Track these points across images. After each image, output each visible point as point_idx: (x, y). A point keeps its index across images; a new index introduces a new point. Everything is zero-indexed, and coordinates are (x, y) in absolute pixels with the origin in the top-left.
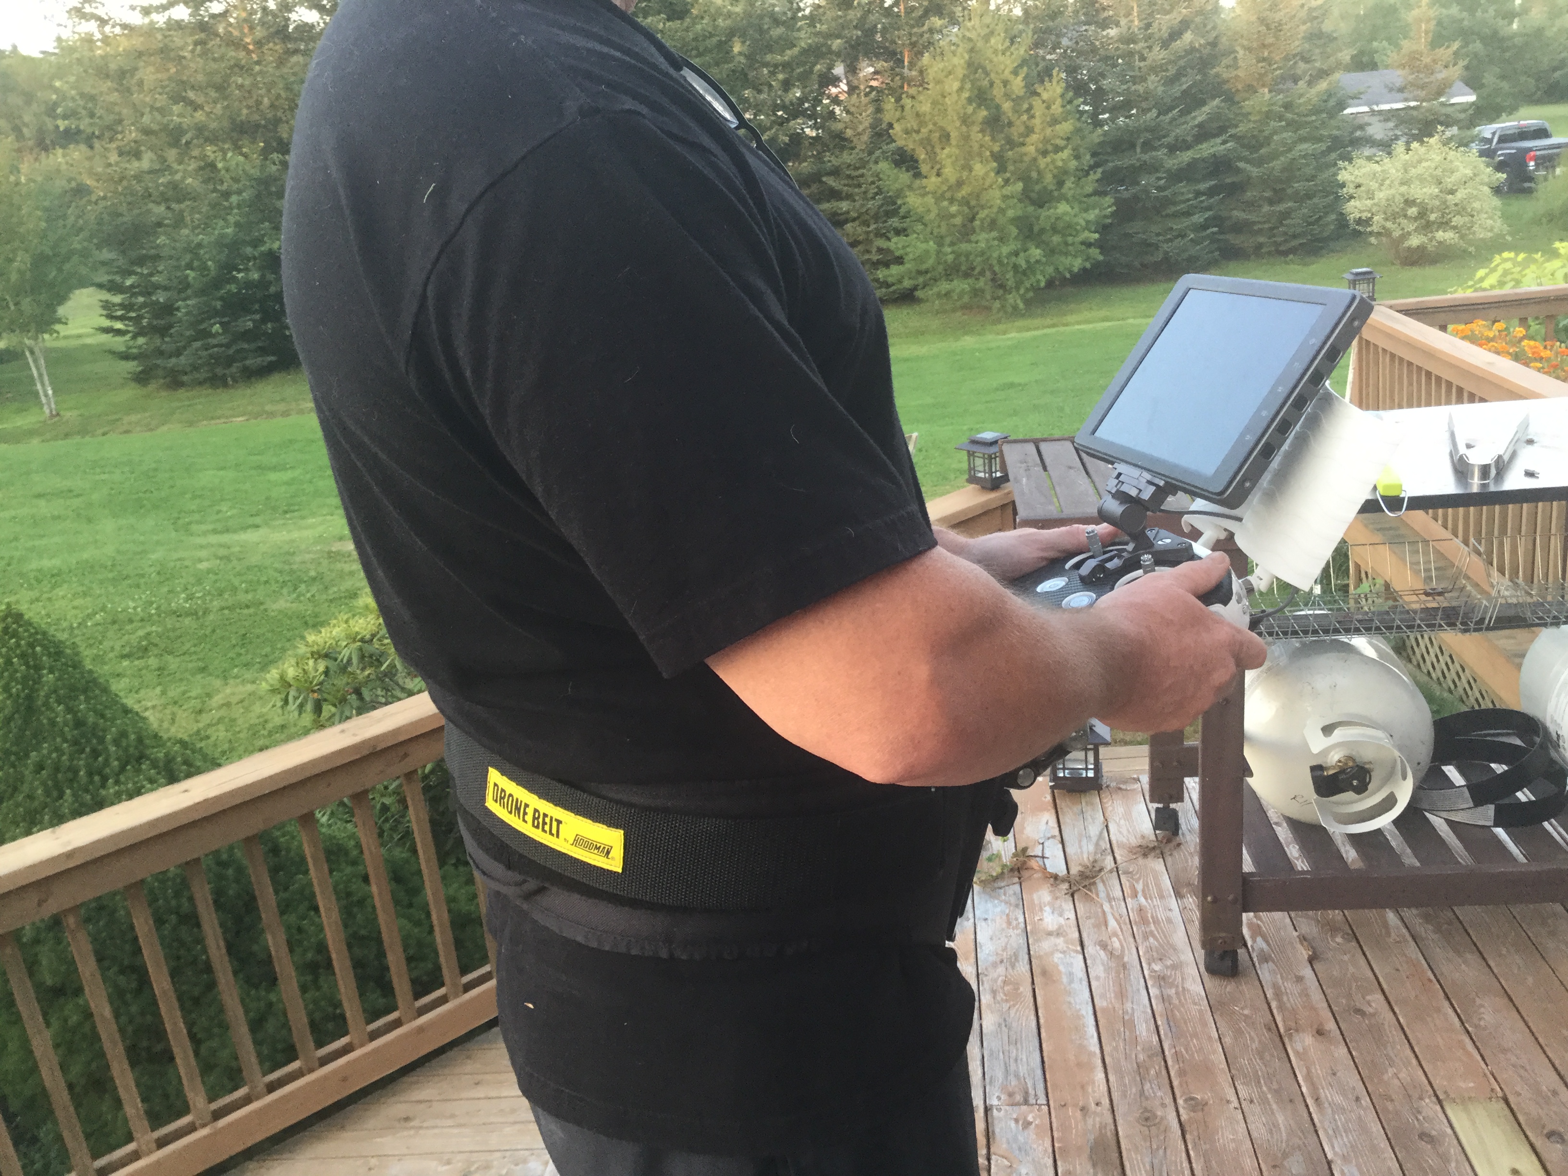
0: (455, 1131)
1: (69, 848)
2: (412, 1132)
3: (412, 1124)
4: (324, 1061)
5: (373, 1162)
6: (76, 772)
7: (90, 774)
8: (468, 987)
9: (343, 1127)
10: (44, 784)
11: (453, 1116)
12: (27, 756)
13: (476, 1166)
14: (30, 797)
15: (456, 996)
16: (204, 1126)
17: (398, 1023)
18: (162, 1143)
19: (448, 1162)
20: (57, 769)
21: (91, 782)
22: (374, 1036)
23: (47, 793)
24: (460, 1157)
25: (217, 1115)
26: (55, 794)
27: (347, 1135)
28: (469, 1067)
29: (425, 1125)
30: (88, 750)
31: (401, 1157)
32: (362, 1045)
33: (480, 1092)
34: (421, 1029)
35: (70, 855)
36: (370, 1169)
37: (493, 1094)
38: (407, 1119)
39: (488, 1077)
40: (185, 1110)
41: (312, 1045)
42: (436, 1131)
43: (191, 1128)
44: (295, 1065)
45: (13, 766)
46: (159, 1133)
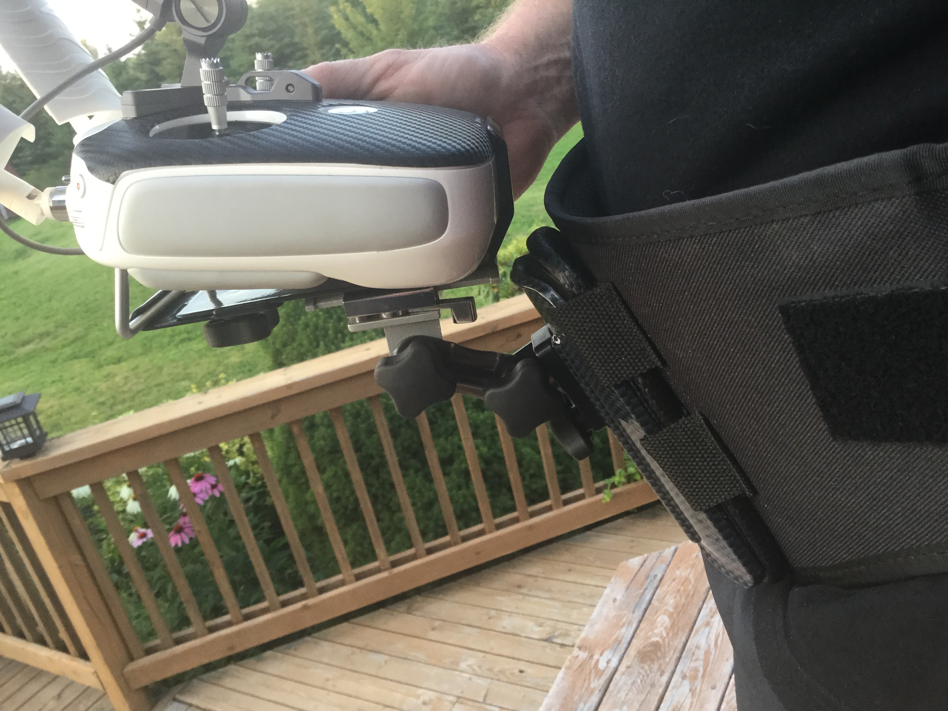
0: (550, 602)
2: (521, 597)
3: (524, 591)
4: (465, 539)
5: (493, 613)
8: (566, 502)
9: (478, 584)
11: (549, 591)
13: (560, 632)
15: (558, 507)
16: (385, 570)
17: (516, 520)
18: (358, 577)
19: (541, 625)
22: (499, 527)
24: (550, 623)
25: (394, 564)
27: (480, 589)
28: (566, 556)
29: (531, 593)
31: (511, 614)
32: (491, 532)
33: (570, 577)
34: (530, 528)
36: (490, 618)
37: (580, 580)
38: (519, 587)
39: (578, 567)
40: (374, 558)
41: (456, 528)
42: (537, 600)
43: (378, 571)
44: (447, 538)
46: (357, 571)
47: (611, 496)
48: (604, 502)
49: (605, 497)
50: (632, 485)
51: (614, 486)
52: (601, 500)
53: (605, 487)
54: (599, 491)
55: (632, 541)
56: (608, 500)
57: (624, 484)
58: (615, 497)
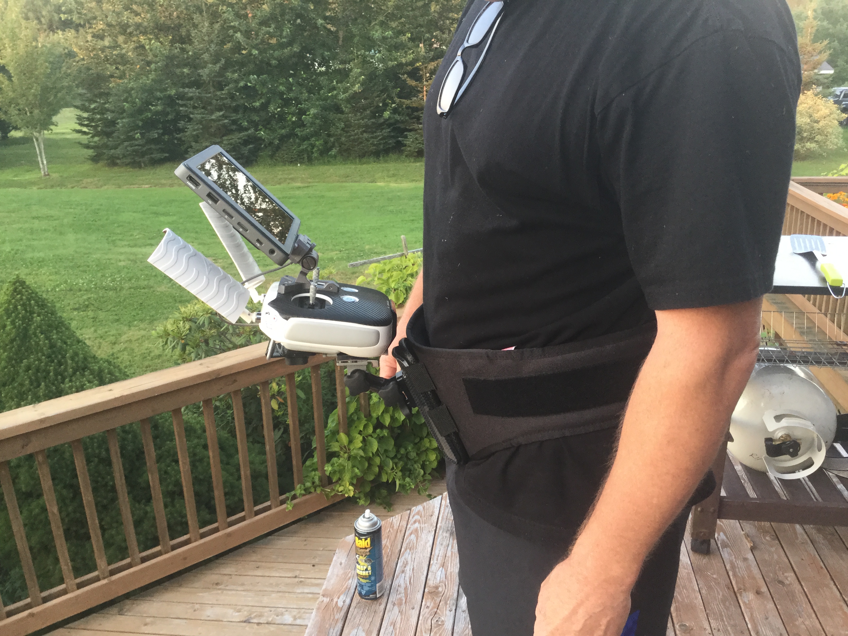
0: (244, 593)
1: (43, 417)
2: (220, 592)
3: (220, 587)
4: (174, 548)
5: (197, 606)
6: (48, 372)
7: (56, 374)
8: (257, 513)
9: (180, 586)
10: (30, 378)
11: (243, 584)
12: (21, 362)
13: (255, 614)
14: (22, 385)
15: (251, 517)
16: (104, 578)
17: (216, 530)
18: (80, 586)
19: (239, 611)
20: (38, 370)
21: (57, 379)
22: (203, 536)
23: (31, 383)
24: (246, 608)
25: (112, 573)
26: (35, 384)
27: (183, 589)
28: (254, 557)
29: (227, 588)
30: (56, 361)
31: (212, 605)
32: (196, 541)
33: (259, 573)
34: (229, 535)
35: (42, 421)
36: (195, 611)
37: (267, 574)
38: (217, 584)
39: (263, 564)
40: (94, 568)
41: (168, 537)
42: (234, 592)
43: (97, 579)
44: (158, 548)
45: (13, 366)
46: (79, 580)
47: (292, 506)
48: (287, 510)
49: (288, 506)
50: (308, 497)
51: (294, 497)
52: (284, 509)
53: (287, 498)
54: (283, 502)
55: (305, 540)
56: (291, 508)
57: (304, 495)
58: (295, 506)
